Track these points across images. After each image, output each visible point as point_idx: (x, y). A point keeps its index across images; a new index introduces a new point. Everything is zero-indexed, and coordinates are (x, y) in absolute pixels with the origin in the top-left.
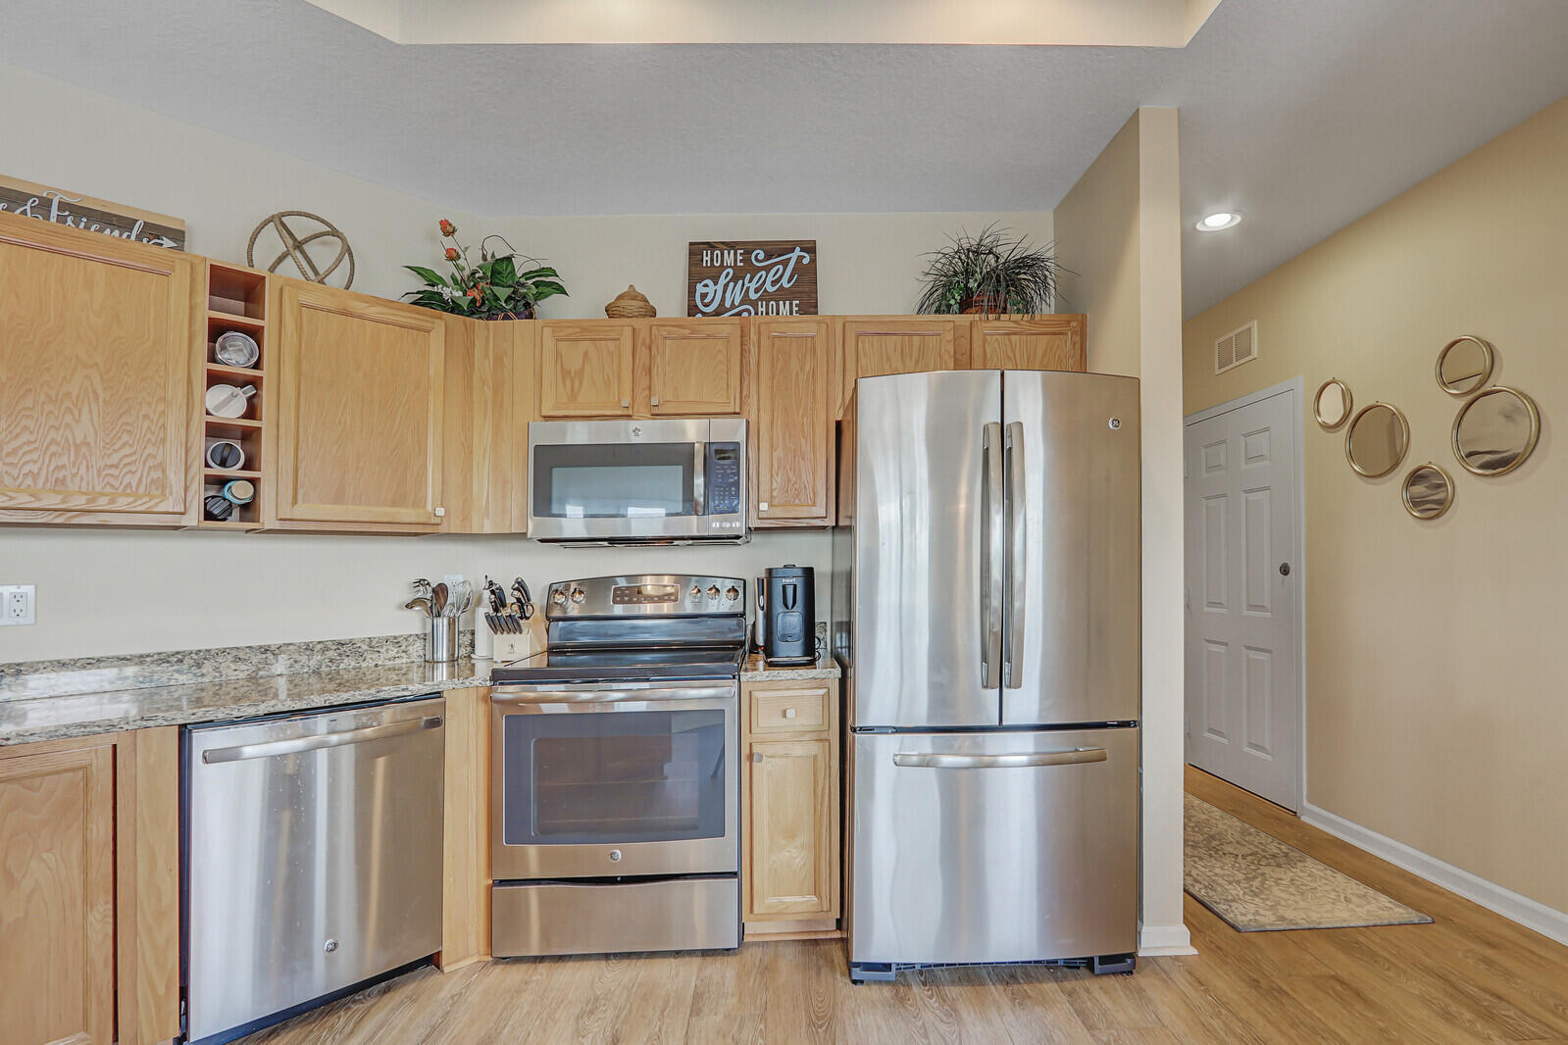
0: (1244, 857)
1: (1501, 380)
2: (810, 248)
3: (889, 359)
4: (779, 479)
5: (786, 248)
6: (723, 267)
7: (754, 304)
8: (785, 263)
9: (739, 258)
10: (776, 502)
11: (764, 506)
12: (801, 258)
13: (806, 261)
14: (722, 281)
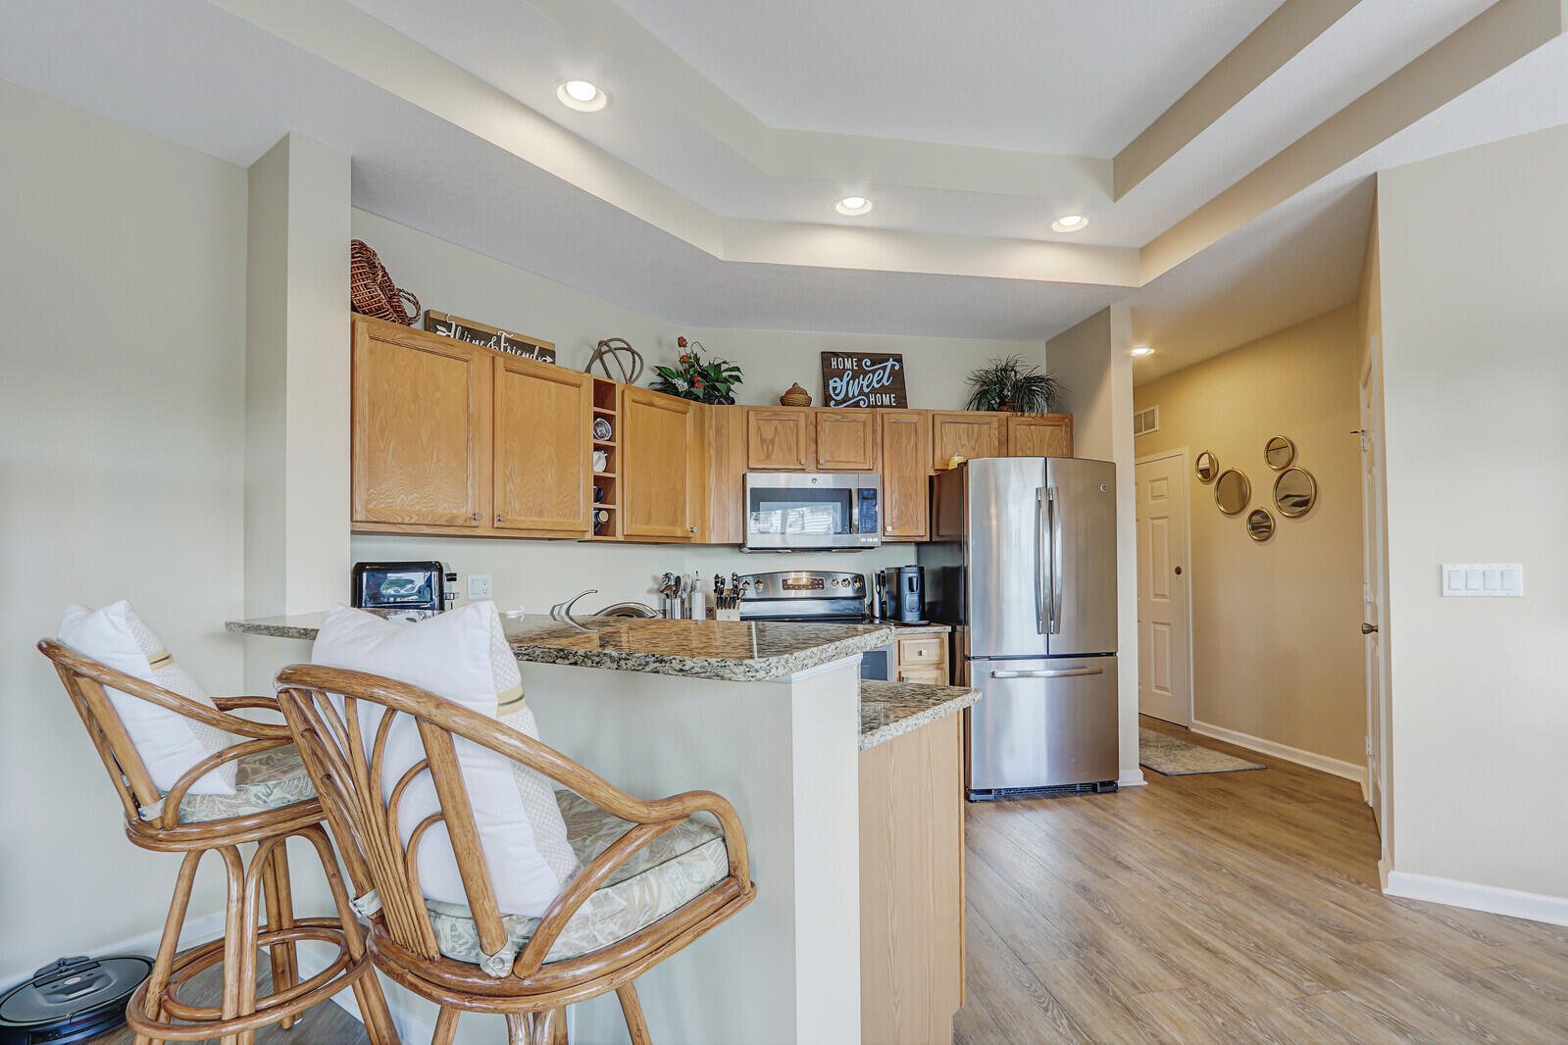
0: (1162, 747)
1: (1299, 463)
2: (898, 359)
3: (960, 438)
4: (896, 511)
5: (884, 358)
6: (845, 370)
7: (867, 395)
8: (884, 368)
9: (855, 364)
10: (895, 525)
11: (889, 529)
12: (893, 366)
13: (897, 368)
14: (845, 379)
